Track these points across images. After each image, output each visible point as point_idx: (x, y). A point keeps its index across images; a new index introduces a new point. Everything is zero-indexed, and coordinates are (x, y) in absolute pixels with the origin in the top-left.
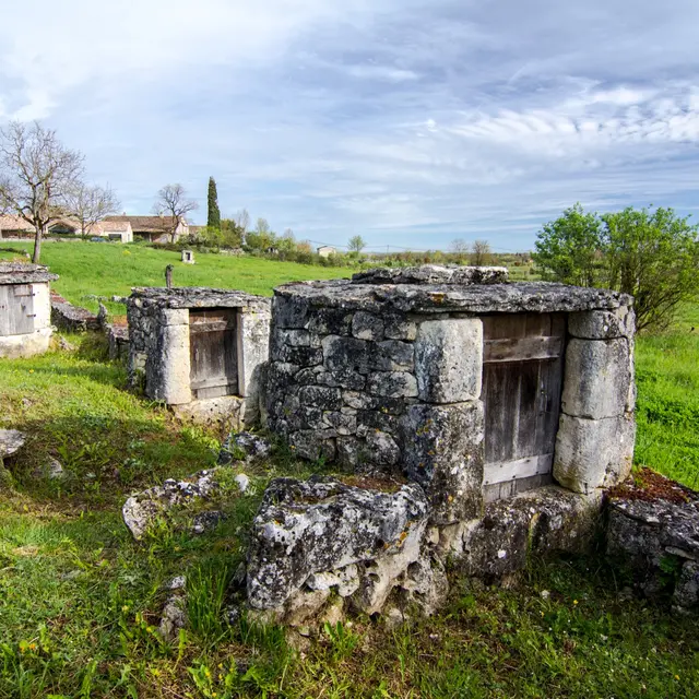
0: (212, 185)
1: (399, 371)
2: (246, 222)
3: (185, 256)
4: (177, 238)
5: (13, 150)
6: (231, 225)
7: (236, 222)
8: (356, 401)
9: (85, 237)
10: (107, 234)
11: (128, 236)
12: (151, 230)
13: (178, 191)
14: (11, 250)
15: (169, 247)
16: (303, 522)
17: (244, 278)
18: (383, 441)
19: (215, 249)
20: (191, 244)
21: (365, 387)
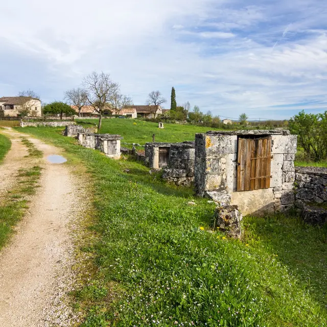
0: (173, 91)
1: (185, 156)
2: (189, 108)
3: (159, 125)
4: (156, 116)
5: (93, 83)
6: (181, 108)
7: (184, 107)
8: (180, 160)
9: (116, 116)
10: (125, 114)
11: (135, 115)
12: (145, 112)
13: (158, 94)
14: (89, 123)
15: (153, 120)
16: (169, 170)
17: (185, 135)
18: (183, 165)
19: (173, 121)
20: (162, 119)
21: (181, 158)
